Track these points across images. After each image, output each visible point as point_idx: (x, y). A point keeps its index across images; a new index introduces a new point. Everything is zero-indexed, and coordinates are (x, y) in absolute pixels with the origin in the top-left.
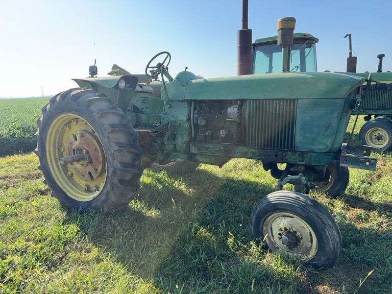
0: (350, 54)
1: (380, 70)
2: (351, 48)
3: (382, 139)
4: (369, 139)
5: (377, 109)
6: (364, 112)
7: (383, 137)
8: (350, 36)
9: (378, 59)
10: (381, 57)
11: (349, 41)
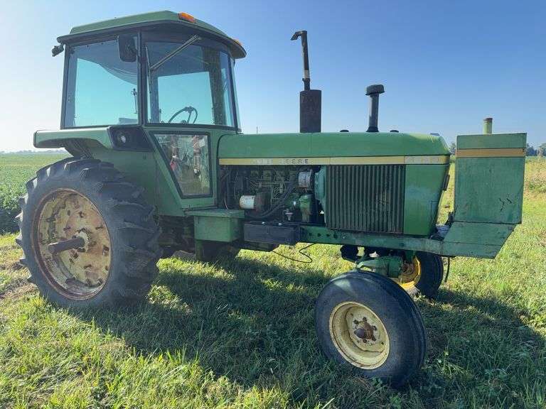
0: (307, 81)
1: (373, 128)
2: (307, 68)
3: (374, 339)
4: (338, 330)
5: (365, 233)
6: (335, 237)
7: (375, 333)
8: (304, 35)
9: (369, 99)
10: (375, 92)
11: (301, 48)
